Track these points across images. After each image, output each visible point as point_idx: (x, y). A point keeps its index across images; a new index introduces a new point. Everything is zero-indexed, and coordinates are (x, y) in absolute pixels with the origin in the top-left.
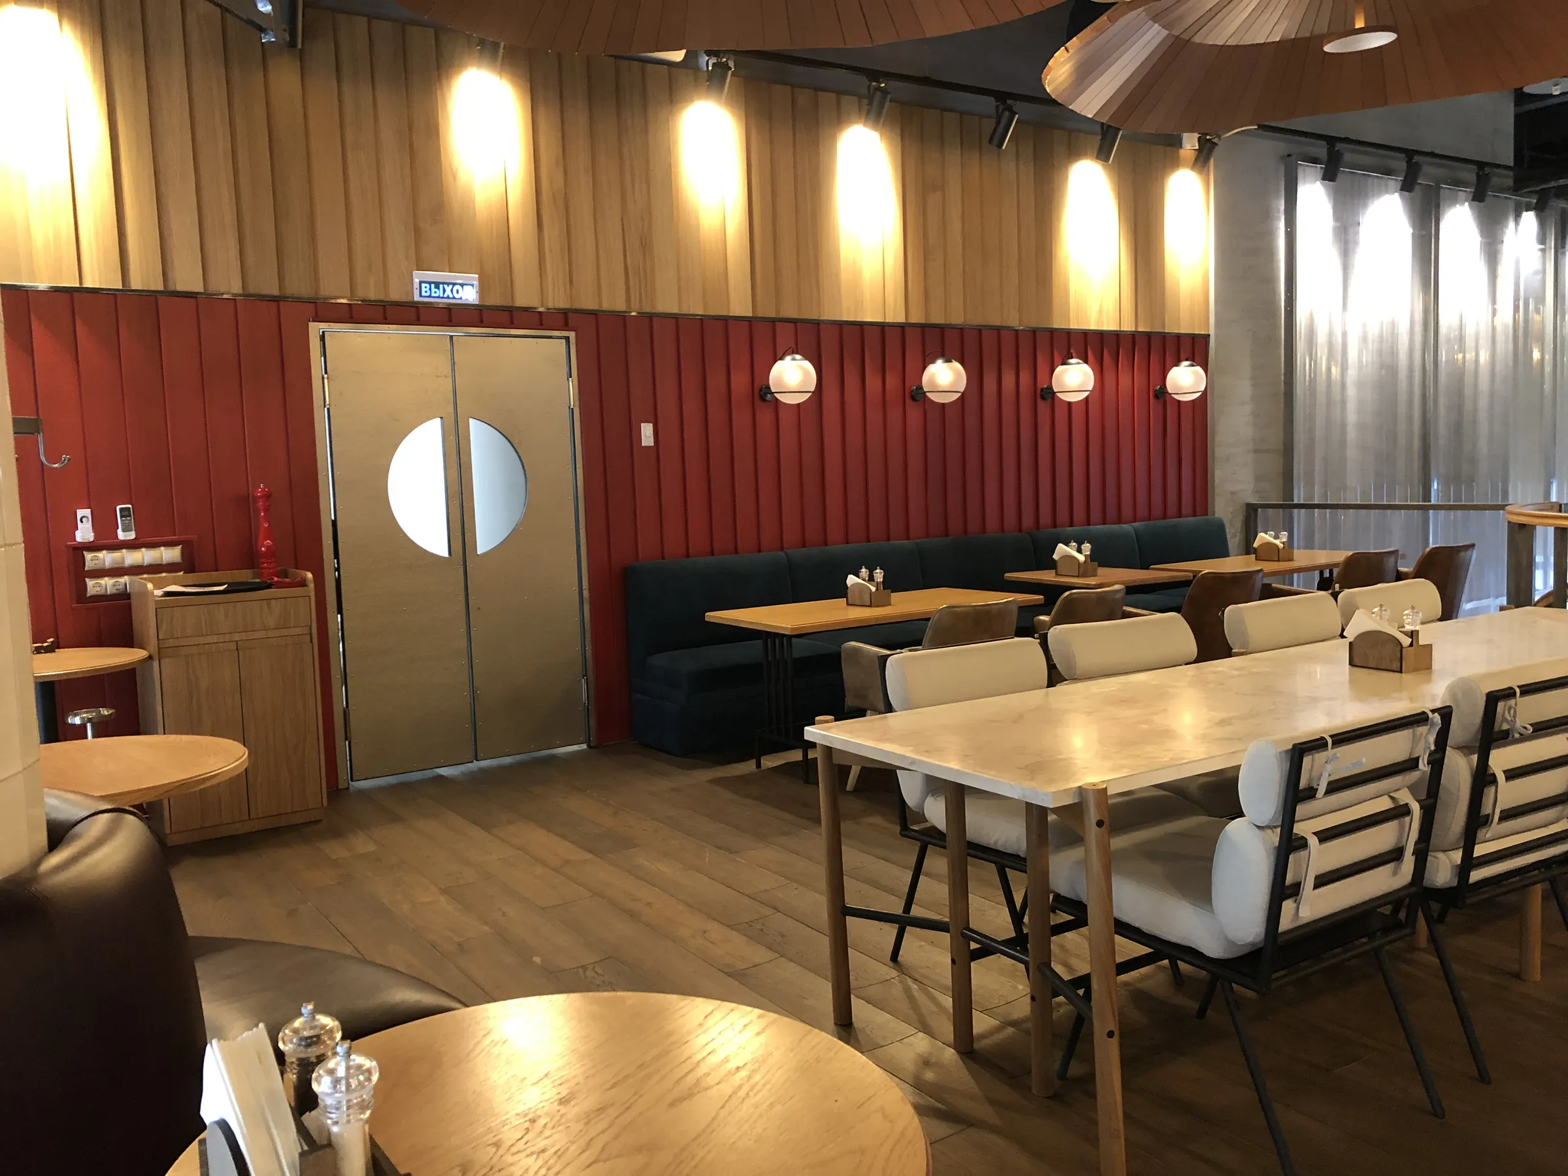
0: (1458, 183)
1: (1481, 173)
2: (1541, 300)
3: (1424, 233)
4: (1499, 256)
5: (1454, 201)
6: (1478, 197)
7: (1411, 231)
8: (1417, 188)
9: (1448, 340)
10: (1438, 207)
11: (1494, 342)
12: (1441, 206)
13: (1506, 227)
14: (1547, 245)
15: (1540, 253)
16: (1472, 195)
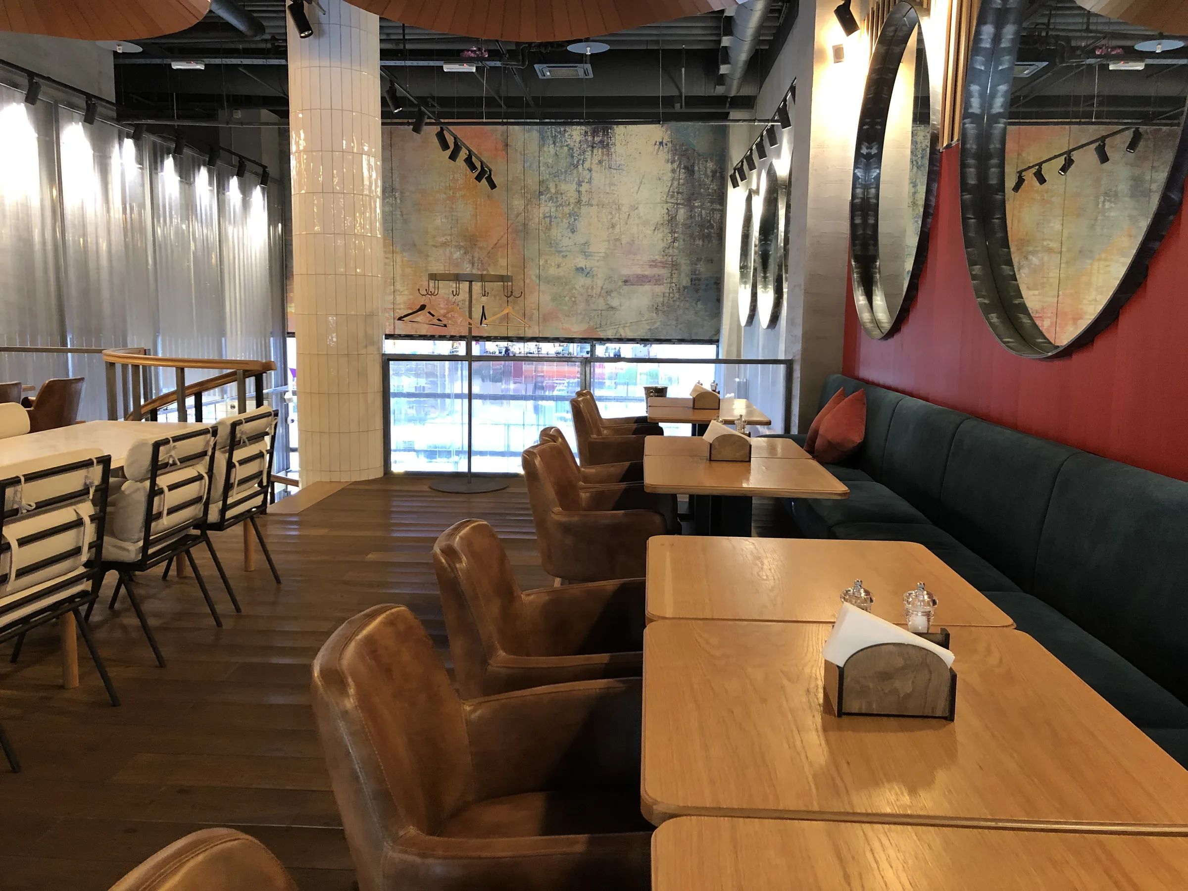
0: (72, 106)
1: (89, 102)
2: (142, 206)
3: (48, 139)
4: (109, 168)
5: (71, 119)
6: (88, 120)
7: (36, 135)
8: (38, 102)
9: (74, 226)
10: (57, 121)
11: (109, 231)
12: (60, 120)
13: (113, 147)
14: (144, 165)
15: (140, 170)
16: (84, 117)
